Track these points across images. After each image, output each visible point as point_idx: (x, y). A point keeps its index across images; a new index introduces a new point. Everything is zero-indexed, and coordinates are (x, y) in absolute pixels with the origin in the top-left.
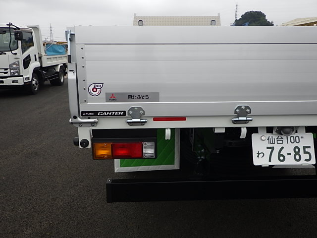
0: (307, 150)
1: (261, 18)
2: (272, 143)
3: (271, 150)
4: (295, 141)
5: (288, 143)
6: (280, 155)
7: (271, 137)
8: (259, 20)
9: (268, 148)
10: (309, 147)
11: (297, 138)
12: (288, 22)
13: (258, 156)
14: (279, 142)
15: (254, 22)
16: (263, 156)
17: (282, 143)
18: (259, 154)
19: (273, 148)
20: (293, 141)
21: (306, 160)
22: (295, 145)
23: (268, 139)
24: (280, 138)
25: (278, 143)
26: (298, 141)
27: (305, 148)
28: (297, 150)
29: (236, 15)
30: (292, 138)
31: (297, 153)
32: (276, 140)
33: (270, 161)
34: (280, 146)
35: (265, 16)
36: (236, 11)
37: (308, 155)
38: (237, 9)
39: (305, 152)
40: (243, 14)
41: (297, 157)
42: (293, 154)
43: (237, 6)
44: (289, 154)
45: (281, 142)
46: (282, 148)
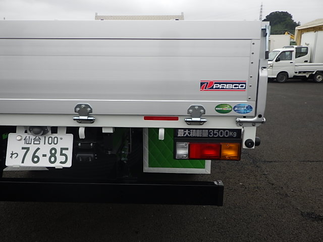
0: (64, 152)
1: (287, 19)
2: (29, 144)
3: (26, 150)
4: (53, 142)
5: (45, 144)
6: (34, 156)
7: (28, 138)
8: (285, 21)
9: (23, 148)
10: (67, 149)
11: (56, 139)
12: (308, 23)
13: (11, 157)
14: (35, 142)
15: (280, 23)
16: (17, 157)
17: (39, 144)
18: (12, 154)
19: (28, 149)
20: (50, 142)
21: (61, 163)
22: (53, 146)
23: (25, 139)
24: (37, 138)
25: (34, 144)
26: (55, 142)
27: (62, 149)
28: (53, 152)
29: (261, 16)
30: (50, 139)
31: (53, 155)
32: (33, 141)
33: (23, 162)
34: (36, 147)
35: (291, 17)
36: (261, 12)
37: (64, 157)
38: (261, 9)
39: (62, 154)
40: (269, 14)
41: (53, 159)
42: (49, 155)
43: (262, 6)
44: (45, 156)
45: (38, 142)
46: (38, 149)
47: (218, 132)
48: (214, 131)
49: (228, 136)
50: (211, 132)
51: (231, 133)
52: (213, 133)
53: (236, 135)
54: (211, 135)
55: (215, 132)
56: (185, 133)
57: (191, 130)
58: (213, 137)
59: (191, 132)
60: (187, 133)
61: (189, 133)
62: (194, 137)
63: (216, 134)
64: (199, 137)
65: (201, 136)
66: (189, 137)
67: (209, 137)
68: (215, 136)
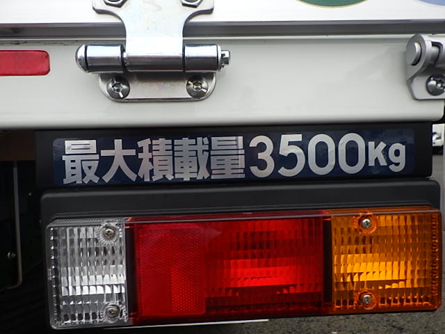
47: (303, 146)
48: (277, 144)
49: (360, 166)
50: (262, 147)
51: (376, 152)
52: (275, 155)
53: (402, 159)
54: (262, 165)
55: (285, 150)
56: (105, 163)
57: (145, 144)
58: (275, 179)
59: (145, 156)
60: (119, 162)
61: (134, 163)
62: (164, 183)
63: (291, 160)
64: (194, 183)
65: (203, 174)
66: (129, 185)
67: (250, 180)
68: (283, 171)
